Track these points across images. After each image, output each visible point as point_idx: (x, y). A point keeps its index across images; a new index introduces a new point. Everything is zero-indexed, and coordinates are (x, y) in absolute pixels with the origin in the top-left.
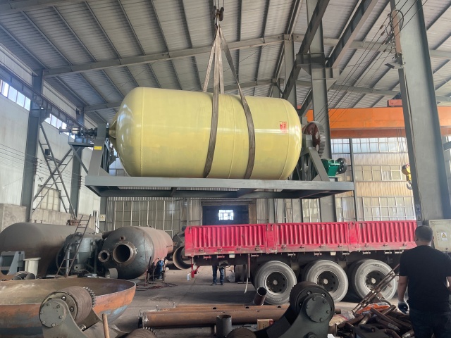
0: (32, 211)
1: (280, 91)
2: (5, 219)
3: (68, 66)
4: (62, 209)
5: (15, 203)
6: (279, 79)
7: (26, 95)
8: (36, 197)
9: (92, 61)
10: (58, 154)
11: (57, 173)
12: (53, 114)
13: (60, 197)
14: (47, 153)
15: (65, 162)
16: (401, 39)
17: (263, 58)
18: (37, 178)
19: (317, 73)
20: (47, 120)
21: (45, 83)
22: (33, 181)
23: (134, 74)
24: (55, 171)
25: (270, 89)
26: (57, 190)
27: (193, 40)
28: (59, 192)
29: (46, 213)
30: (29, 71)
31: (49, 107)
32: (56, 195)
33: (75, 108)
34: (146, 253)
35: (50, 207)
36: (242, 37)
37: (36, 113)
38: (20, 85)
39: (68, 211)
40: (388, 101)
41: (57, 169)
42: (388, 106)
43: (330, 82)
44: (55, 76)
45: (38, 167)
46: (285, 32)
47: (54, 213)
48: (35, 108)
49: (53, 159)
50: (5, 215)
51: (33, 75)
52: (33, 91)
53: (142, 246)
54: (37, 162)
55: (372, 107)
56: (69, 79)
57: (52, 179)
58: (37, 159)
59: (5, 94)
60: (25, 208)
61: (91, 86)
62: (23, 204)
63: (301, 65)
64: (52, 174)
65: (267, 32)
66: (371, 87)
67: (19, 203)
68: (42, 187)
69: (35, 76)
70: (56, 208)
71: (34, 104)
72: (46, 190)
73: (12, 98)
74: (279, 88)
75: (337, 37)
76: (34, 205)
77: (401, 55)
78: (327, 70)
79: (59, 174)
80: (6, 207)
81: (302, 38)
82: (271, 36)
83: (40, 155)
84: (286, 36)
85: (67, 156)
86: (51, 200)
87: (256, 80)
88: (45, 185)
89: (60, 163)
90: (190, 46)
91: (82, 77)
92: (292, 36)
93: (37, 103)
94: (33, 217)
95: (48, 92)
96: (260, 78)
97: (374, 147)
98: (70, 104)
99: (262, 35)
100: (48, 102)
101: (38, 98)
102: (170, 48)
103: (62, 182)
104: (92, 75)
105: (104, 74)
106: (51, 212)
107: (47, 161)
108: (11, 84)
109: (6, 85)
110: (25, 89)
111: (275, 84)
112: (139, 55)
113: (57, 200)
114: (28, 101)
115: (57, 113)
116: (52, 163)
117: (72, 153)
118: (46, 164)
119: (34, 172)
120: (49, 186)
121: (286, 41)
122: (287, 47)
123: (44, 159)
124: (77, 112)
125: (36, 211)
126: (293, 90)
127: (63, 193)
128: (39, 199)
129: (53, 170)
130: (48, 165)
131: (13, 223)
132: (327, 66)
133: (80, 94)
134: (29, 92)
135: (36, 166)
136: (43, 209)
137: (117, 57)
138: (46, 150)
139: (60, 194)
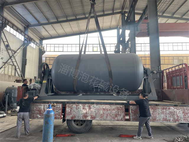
4: (17, 75)
6: (125, 12)
8: (1, 68)
15: (18, 52)
21: (5, 10)
24: (12, 56)
26: (14, 65)
29: (7, 77)
31: (7, 22)
33: (24, 25)
39: (20, 76)
45: (1, 52)
49: (10, 49)
57: (10, 59)
70: (13, 74)
72: (7, 65)
76: (0, 72)
83: (2, 47)
85: (19, 48)
86: (10, 70)
88: (6, 62)
89: (15, 52)
100: (6, 19)
103: (16, 61)
106: (10, 76)
107: (7, 50)
115: (11, 25)
117: (22, 48)
124: (25, 28)
138: (7, 45)
139: (16, 68)
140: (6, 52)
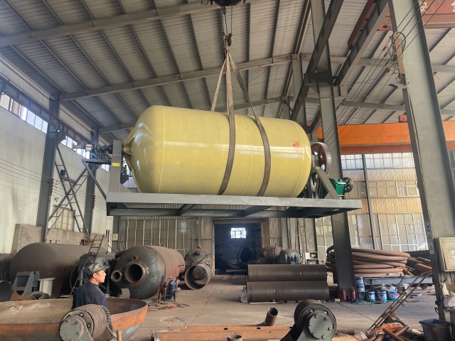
0: (47, 231)
1: (290, 109)
2: (21, 239)
3: (84, 90)
4: (76, 229)
5: (31, 224)
6: (289, 97)
7: (44, 119)
8: (51, 217)
9: (107, 85)
10: (73, 175)
11: (71, 193)
12: (69, 136)
13: (74, 217)
14: (62, 174)
15: (80, 182)
16: (404, 60)
17: (272, 77)
18: (52, 198)
19: (325, 92)
20: (64, 142)
21: (62, 107)
22: (49, 201)
23: (147, 96)
24: (70, 191)
25: (280, 107)
26: (72, 209)
27: (203, 62)
28: (73, 211)
29: (61, 233)
30: (46, 95)
31: (65, 130)
32: (71, 215)
33: (90, 129)
34: (158, 272)
35: (64, 227)
36: (251, 58)
37: (53, 135)
38: (38, 110)
39: (82, 230)
40: (399, 117)
41: (71, 189)
42: (400, 122)
43: (338, 100)
44: (71, 99)
45: (53, 188)
46: (293, 53)
47: (68, 233)
48: (51, 130)
49: (68, 179)
50: (21, 236)
51: (50, 100)
52: (50, 114)
53: (154, 266)
54: (53, 182)
55: (383, 122)
56: (85, 102)
57: (66, 199)
58: (53, 179)
59: (24, 118)
60: (41, 228)
61: (106, 108)
62: (38, 225)
63: (309, 84)
64: (67, 194)
65: (276, 53)
66: (382, 102)
67: (34, 223)
68: (57, 207)
69: (52, 100)
70: (70, 228)
71: (51, 127)
72: (61, 210)
73: (30, 122)
74: (289, 106)
75: (345, 55)
76: (50, 225)
77: (404, 75)
78: (335, 89)
79: (74, 194)
80: (22, 228)
81: (309, 57)
82: (279, 57)
83: (56, 176)
84: (294, 56)
85: (81, 176)
86: (65, 220)
87: (265, 98)
88: (60, 205)
89: (75, 183)
90: (201, 68)
91: (98, 100)
92: (300, 56)
93: (54, 126)
94: (48, 238)
95: (65, 115)
96: (269, 97)
97: (388, 163)
98: (85, 126)
99: (270, 55)
100: (64, 125)
101: (55, 122)
102: (181, 71)
103: (77, 202)
104: (107, 98)
105: (118, 97)
106: (65, 232)
107: (62, 182)
108: (30, 108)
109: (25, 110)
110: (43, 113)
111: (285, 102)
112: (152, 78)
113: (71, 220)
114: (46, 124)
115: (72, 135)
116: (67, 183)
117: (86, 174)
118: (61, 184)
119: (50, 193)
120: (64, 206)
121: (294, 61)
122: (295, 66)
123: (59, 180)
124: (92, 133)
125: (50, 232)
126: (302, 108)
127: (77, 213)
128: (54, 219)
129: (67, 190)
130: (63, 185)
131: (28, 243)
132: (335, 84)
133: (95, 116)
134: (47, 116)
135: (52, 186)
136: (58, 229)
137: (130, 81)
138: (62, 171)
139: (74, 213)
140: (60, 186)
